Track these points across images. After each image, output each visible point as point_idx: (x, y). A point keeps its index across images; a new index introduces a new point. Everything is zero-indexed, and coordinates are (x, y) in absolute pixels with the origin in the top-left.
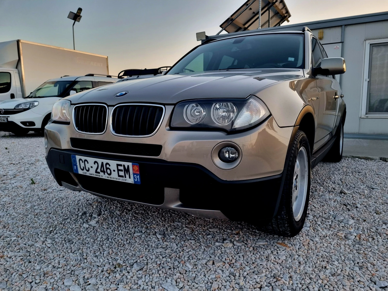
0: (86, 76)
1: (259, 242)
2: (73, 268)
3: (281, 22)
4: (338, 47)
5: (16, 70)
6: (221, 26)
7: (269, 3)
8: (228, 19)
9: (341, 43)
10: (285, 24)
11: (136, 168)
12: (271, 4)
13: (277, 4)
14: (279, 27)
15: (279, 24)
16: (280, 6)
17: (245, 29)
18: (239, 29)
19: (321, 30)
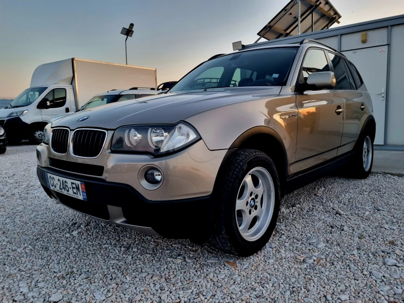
0: (130, 89)
1: (212, 260)
2: (34, 272)
3: (330, 24)
4: (384, 50)
5: (71, 86)
6: (258, 34)
7: (312, 6)
8: (266, 26)
9: (387, 46)
10: (335, 25)
11: (83, 186)
12: (314, 7)
13: (321, 6)
14: (328, 30)
15: (327, 26)
16: (326, 8)
17: (287, 35)
18: (280, 35)
19: (364, 33)
